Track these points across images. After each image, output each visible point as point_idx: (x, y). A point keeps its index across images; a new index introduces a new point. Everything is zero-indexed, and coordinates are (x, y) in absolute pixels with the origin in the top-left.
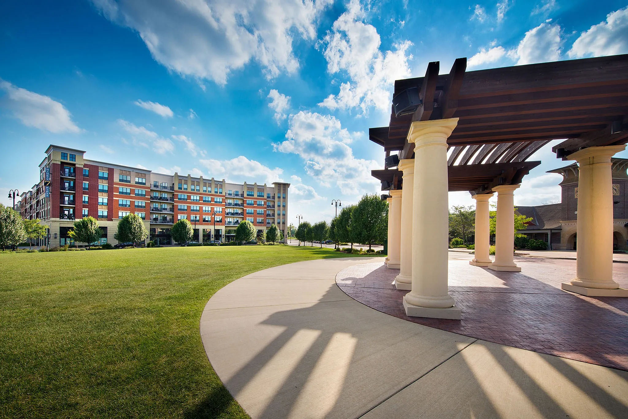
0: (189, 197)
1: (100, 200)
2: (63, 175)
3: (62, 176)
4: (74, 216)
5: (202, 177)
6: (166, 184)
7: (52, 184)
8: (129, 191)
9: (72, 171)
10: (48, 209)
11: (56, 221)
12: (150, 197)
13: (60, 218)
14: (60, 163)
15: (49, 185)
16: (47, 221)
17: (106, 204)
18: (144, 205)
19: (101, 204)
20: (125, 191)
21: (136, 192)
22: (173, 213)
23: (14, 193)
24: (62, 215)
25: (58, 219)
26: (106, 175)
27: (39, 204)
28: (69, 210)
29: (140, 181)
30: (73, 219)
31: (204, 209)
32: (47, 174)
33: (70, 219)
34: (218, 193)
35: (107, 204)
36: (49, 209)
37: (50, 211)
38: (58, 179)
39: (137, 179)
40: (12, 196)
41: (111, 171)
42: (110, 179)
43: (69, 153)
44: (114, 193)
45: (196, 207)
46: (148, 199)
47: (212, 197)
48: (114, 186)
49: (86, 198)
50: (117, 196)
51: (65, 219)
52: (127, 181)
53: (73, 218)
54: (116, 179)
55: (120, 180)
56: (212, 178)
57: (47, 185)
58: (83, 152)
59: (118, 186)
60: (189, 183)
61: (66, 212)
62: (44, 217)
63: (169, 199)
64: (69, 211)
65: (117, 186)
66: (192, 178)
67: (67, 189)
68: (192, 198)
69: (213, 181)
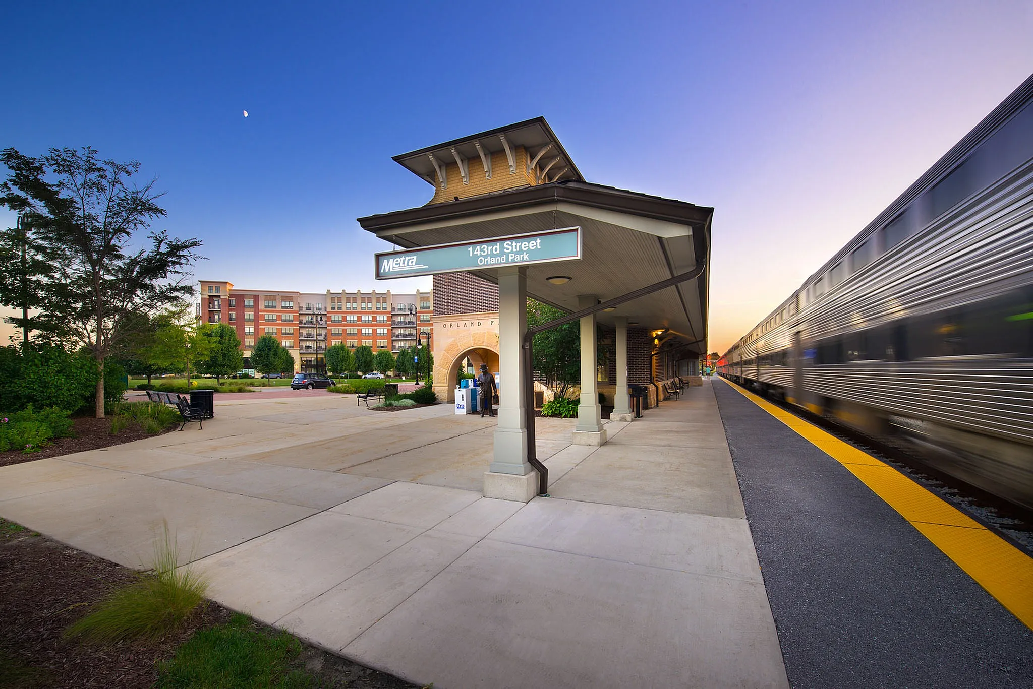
0: (344, 318)
1: (247, 330)
2: (211, 308)
3: (210, 310)
6: (318, 305)
7: (201, 318)
8: (275, 318)
12: (298, 322)
14: (207, 297)
18: (292, 331)
19: (248, 334)
20: (271, 318)
21: (283, 318)
26: (251, 304)
29: (287, 305)
31: (363, 331)
34: (382, 309)
35: (254, 333)
38: (207, 313)
39: (283, 304)
41: (256, 297)
42: (256, 306)
43: (214, 286)
44: (260, 321)
45: (354, 330)
46: (295, 325)
47: (373, 315)
48: (260, 314)
50: (263, 324)
52: (273, 307)
54: (262, 306)
55: (266, 307)
57: (198, 319)
58: (226, 283)
59: (264, 313)
60: (344, 300)
65: (262, 313)
66: (347, 294)
68: (348, 318)
69: (374, 294)
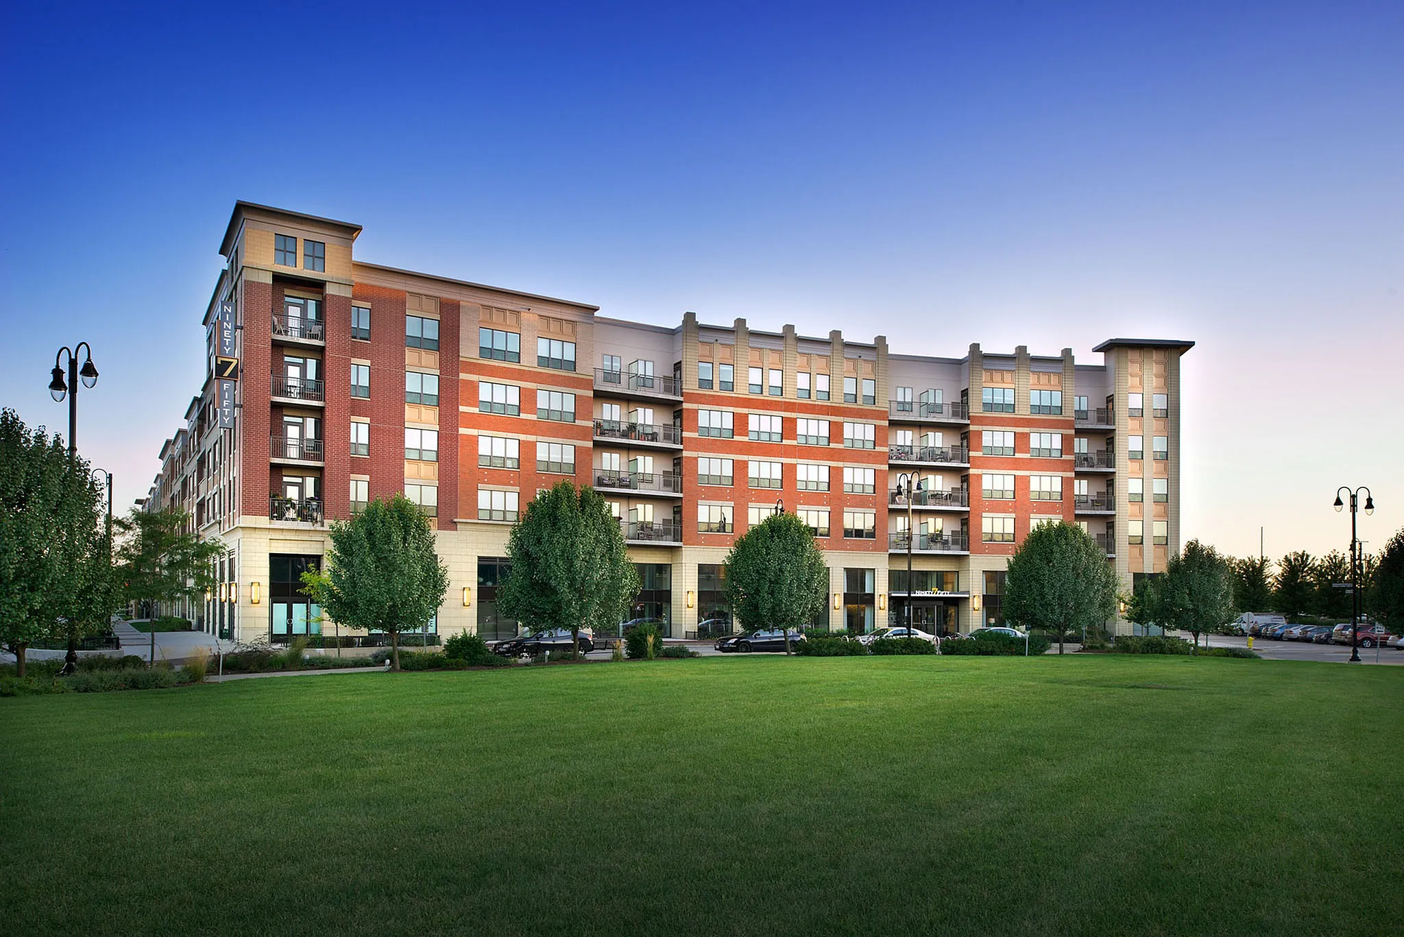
0: (741, 423)
1: (411, 439)
2: (280, 333)
3: (279, 337)
4: (321, 508)
5: (793, 327)
6: (650, 365)
7: (242, 371)
8: (515, 398)
9: (312, 314)
10: (230, 481)
11: (256, 528)
12: (591, 424)
13: (272, 518)
14: (269, 280)
15: (234, 375)
16: (227, 529)
17: (433, 457)
18: (569, 457)
19: (415, 455)
20: (499, 398)
21: (542, 403)
22: (680, 495)
23: (73, 363)
24: (276, 505)
25: (264, 521)
26: (432, 332)
27: (206, 470)
28: (300, 480)
29: (556, 354)
30: (314, 520)
31: (801, 474)
32: (227, 329)
33: (304, 519)
34: (860, 400)
35: (438, 457)
36: (234, 478)
37: (237, 487)
38: (264, 348)
39: (542, 348)
40: (66, 379)
41: (451, 311)
42: (447, 345)
43: (301, 233)
44: (462, 408)
45: (770, 468)
46: (583, 433)
47: (832, 418)
48: (462, 376)
49: (360, 432)
50: (471, 421)
51: (286, 519)
52: (505, 355)
53: (315, 514)
54: (469, 346)
55: (483, 352)
56: (834, 332)
57: (226, 374)
58: (349, 231)
59: (476, 378)
60: (743, 354)
61: (292, 493)
62: (218, 519)
63: (661, 432)
64: (301, 487)
65: (471, 377)
66: (751, 332)
67: (295, 391)
68: (753, 424)
69: (836, 344)
